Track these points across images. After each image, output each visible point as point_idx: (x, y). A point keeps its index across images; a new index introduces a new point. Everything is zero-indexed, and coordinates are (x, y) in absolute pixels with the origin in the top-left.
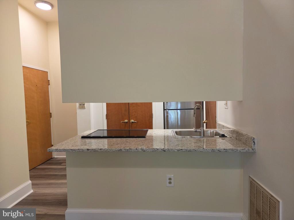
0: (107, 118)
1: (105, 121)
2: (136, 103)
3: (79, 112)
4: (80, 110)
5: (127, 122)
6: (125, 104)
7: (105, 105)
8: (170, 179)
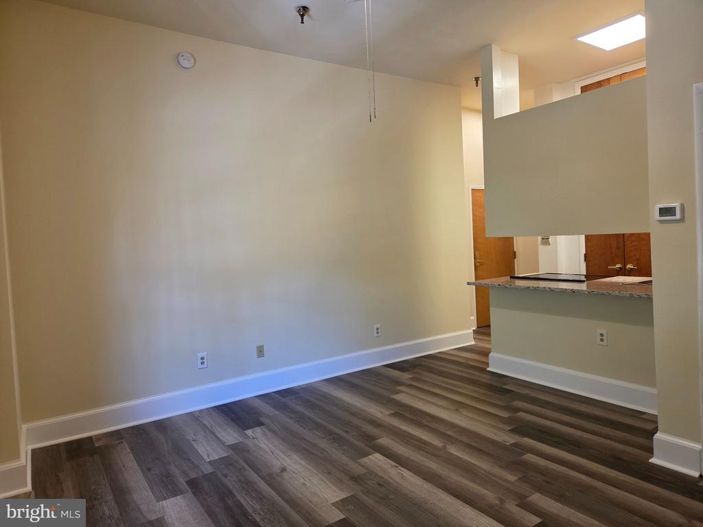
0: (585, 260)
1: (584, 265)
2: (639, 234)
3: (543, 250)
4: (543, 246)
5: (620, 268)
6: (617, 235)
7: (583, 238)
8: (602, 335)
